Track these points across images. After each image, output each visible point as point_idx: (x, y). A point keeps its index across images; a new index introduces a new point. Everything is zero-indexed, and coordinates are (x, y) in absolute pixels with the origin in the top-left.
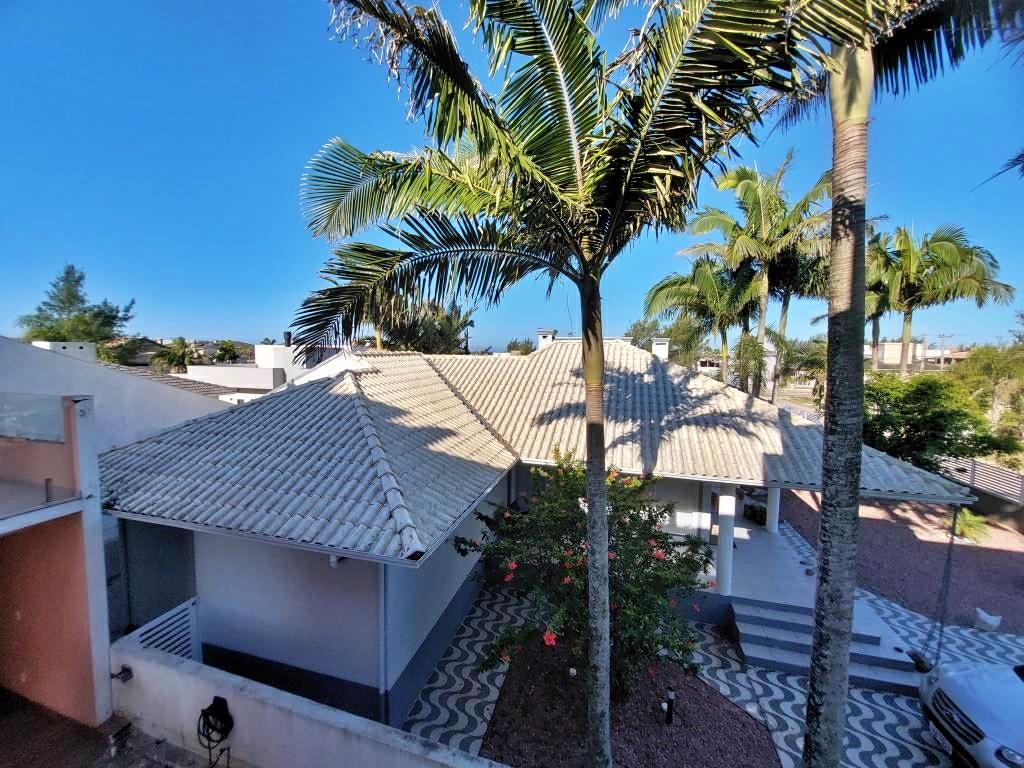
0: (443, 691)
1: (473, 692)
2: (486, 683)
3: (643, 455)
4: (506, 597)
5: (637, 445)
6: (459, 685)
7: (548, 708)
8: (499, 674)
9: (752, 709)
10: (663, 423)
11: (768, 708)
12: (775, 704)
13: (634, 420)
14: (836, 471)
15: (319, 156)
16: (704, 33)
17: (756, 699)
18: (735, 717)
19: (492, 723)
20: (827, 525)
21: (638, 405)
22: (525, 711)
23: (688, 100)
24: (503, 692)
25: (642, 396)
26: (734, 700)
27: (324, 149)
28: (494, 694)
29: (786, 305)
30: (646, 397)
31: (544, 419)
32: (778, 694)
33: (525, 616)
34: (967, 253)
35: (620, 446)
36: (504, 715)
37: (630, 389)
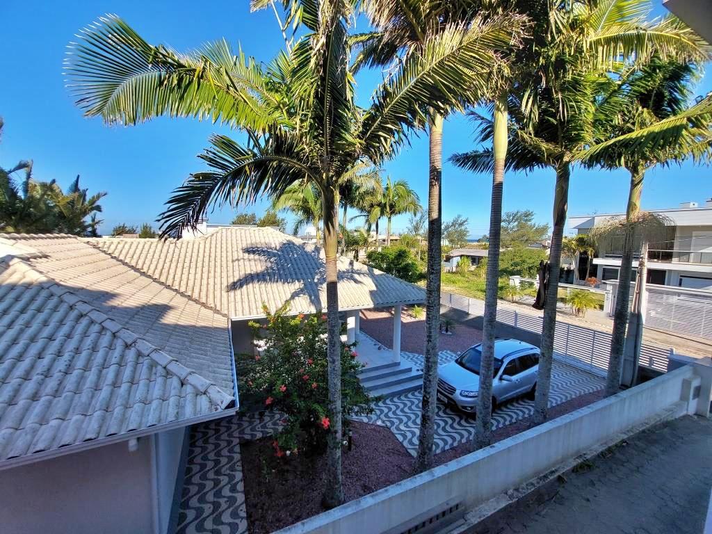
0: (196, 522)
1: (224, 506)
2: (231, 494)
3: (312, 302)
4: (215, 430)
5: (306, 296)
6: (208, 509)
7: (284, 482)
8: (238, 482)
9: (379, 423)
10: (316, 281)
11: (385, 419)
12: (386, 416)
13: (299, 281)
14: (434, 291)
15: (94, 27)
16: (429, 75)
17: (379, 417)
18: (374, 430)
19: (249, 516)
20: (430, 316)
21: (297, 270)
22: (269, 494)
23: (410, 103)
24: (246, 493)
25: (297, 264)
26: (371, 423)
27: (99, 22)
28: (241, 498)
29: (345, 210)
30: (300, 265)
31: (234, 286)
32: (386, 410)
33: (237, 435)
34: (409, 192)
35: (296, 298)
36: (255, 506)
37: (288, 260)
